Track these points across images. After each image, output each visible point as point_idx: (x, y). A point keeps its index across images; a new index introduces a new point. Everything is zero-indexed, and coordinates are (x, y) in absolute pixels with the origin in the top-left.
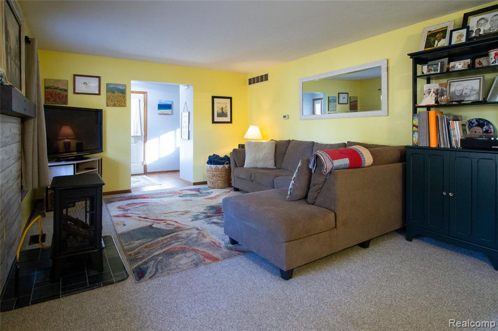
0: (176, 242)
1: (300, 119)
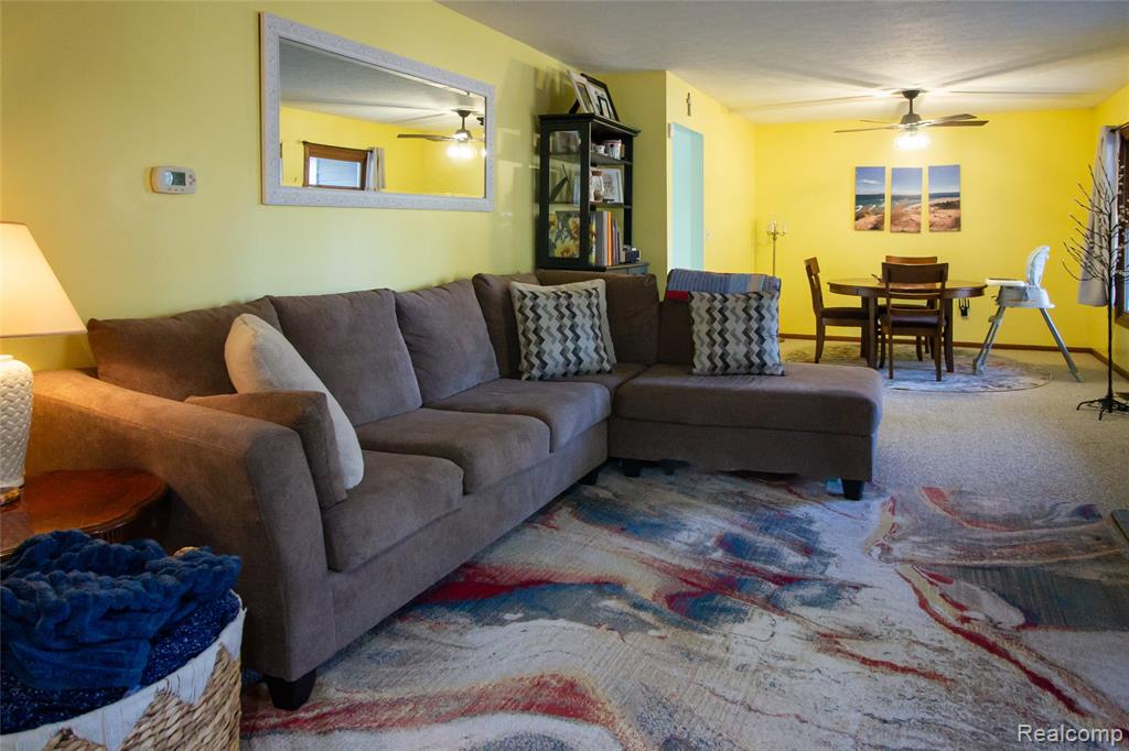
0: (980, 540)
1: (262, 202)
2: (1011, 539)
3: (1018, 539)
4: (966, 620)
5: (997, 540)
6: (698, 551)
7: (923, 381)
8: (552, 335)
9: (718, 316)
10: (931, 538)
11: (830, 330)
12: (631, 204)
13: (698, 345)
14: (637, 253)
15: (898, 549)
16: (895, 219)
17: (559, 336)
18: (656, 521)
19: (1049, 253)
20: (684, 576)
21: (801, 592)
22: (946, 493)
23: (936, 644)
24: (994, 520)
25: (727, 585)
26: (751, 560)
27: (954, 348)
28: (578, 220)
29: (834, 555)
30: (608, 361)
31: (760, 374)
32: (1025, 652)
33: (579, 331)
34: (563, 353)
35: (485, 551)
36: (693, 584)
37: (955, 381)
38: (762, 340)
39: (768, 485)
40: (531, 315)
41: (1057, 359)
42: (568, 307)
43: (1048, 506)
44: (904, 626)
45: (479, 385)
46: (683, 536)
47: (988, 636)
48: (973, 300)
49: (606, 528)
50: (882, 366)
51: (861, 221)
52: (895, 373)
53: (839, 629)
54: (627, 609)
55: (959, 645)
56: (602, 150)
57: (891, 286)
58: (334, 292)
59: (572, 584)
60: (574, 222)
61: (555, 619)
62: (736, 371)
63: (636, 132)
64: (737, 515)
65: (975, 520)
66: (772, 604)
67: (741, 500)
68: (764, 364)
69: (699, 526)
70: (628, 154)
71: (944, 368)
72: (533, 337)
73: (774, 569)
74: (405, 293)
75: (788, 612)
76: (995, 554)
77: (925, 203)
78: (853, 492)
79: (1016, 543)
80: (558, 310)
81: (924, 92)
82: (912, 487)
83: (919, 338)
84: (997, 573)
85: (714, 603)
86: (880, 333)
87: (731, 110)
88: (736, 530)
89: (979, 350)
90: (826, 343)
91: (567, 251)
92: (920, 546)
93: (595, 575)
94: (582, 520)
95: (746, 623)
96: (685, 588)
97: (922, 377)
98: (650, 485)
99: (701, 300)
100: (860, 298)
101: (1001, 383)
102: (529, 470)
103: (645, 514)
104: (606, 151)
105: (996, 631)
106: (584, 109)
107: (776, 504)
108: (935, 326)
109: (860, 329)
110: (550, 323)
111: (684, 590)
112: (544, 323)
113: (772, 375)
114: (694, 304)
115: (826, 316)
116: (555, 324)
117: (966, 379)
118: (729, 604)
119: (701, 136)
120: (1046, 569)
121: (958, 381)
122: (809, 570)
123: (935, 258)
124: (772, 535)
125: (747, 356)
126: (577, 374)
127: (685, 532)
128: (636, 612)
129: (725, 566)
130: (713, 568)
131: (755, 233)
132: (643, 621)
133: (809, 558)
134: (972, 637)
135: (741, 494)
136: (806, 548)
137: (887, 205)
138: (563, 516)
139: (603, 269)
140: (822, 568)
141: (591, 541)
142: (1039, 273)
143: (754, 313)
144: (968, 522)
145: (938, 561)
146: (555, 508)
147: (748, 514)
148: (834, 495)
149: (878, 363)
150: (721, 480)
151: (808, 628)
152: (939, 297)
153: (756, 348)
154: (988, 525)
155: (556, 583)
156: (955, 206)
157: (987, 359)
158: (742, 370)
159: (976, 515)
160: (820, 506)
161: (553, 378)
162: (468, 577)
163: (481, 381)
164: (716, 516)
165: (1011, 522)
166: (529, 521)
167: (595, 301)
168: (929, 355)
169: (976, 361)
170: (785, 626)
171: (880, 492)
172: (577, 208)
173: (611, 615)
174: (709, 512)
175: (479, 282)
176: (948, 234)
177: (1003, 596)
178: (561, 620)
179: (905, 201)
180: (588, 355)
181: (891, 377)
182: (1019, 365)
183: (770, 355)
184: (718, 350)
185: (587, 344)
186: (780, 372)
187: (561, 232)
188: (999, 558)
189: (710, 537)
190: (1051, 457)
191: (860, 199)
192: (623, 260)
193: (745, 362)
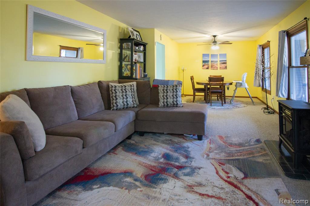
0: (232, 151)
1: (26, 60)
2: (240, 150)
3: (242, 150)
4: (229, 177)
5: (237, 150)
6: (156, 159)
7: (218, 106)
8: (120, 97)
9: (165, 91)
10: (220, 151)
11: (197, 94)
12: (145, 62)
13: (160, 99)
14: (147, 75)
15: (212, 155)
16: (212, 67)
17: (122, 97)
18: (146, 150)
19: (247, 74)
20: (151, 168)
21: (184, 171)
22: (224, 137)
23: (221, 186)
24: (236, 144)
25: (163, 170)
26: (171, 161)
27: (226, 97)
28: (130, 66)
29: (194, 158)
30: (136, 104)
31: (176, 107)
32: (244, 187)
33: (127, 96)
34: (123, 102)
35: (93, 163)
36: (153, 171)
37: (226, 106)
38: (177, 97)
39: (178, 137)
40: (114, 92)
41: (249, 100)
42: (125, 90)
43: (249, 139)
44: (212, 181)
45: (98, 112)
46: (153, 155)
47: (234, 182)
48: (230, 86)
49: (131, 153)
50: (209, 102)
51: (204, 67)
52: (212, 104)
53: (194, 183)
54: (133, 181)
55: (227, 186)
56: (137, 48)
57: (211, 83)
58: (50, 87)
59: (117, 173)
60: (129, 67)
61: (109, 187)
62: (170, 106)
63: (147, 44)
64: (169, 147)
65: (231, 145)
66: (176, 176)
67: (170, 142)
68: (177, 104)
69: (158, 151)
70: (145, 49)
71: (223, 102)
72: (114, 98)
73: (177, 164)
74: (75, 87)
75: (180, 178)
76: (236, 155)
77: (219, 62)
78: (200, 138)
79: (241, 151)
80: (122, 91)
81: (218, 36)
82: (215, 136)
83: (218, 95)
84: (237, 161)
85: (158, 177)
86: (208, 94)
87: (172, 39)
88: (168, 152)
89: (231, 98)
90: (196, 97)
91: (127, 74)
92: (217, 153)
93: (125, 169)
94: (125, 151)
95: (167, 183)
96: (151, 172)
97: (218, 105)
98: (146, 138)
99: (161, 87)
100: (204, 86)
101: (237, 106)
102: (108, 138)
103: (143, 148)
104: (138, 48)
105: (236, 180)
106: (132, 37)
107: (180, 143)
108: (221, 92)
109: (204, 93)
110: (120, 94)
111: (150, 173)
112: (118, 94)
113: (179, 107)
114: (159, 88)
115: (196, 90)
116: (121, 94)
117: (229, 105)
118: (163, 177)
119: (164, 46)
120: (249, 159)
121: (227, 106)
122: (187, 164)
123: (221, 76)
124: (178, 153)
125: (173, 102)
126: (127, 108)
127: (153, 153)
128: (135, 182)
129: (163, 164)
130: (160, 165)
131: (179, 70)
132: (137, 185)
133: (187, 159)
134: (230, 183)
135: (171, 140)
136: (187, 156)
137: (210, 63)
138: (120, 150)
139: (137, 79)
140: (190, 162)
141: (126, 158)
142: (245, 79)
143: (175, 91)
144: (229, 146)
145: (221, 158)
146: (118, 147)
147: (172, 146)
148: (195, 139)
149: (208, 102)
150: (165, 136)
151: (185, 184)
152: (222, 85)
153: (175, 100)
154: (234, 146)
155: (112, 173)
156: (225, 63)
157: (234, 100)
158: (172, 106)
159: (231, 143)
160: (191, 143)
161: (120, 109)
162: (85, 173)
163: (98, 111)
164: (163, 148)
165: (240, 145)
166: (109, 152)
167: (133, 88)
168: (220, 99)
169: (231, 101)
170: (179, 183)
171: (207, 138)
172: (130, 63)
173: (127, 184)
174: (161, 146)
175: (100, 83)
176: (224, 70)
177: (238, 168)
178: (111, 187)
179: (214, 62)
180: (130, 103)
181: (211, 105)
182: (241, 101)
183: (179, 101)
184: (165, 100)
185: (130, 100)
186: (181, 106)
187: (126, 69)
188: (237, 156)
189: (161, 154)
190: (249, 125)
191: (204, 62)
192: (143, 76)
193: (172, 103)
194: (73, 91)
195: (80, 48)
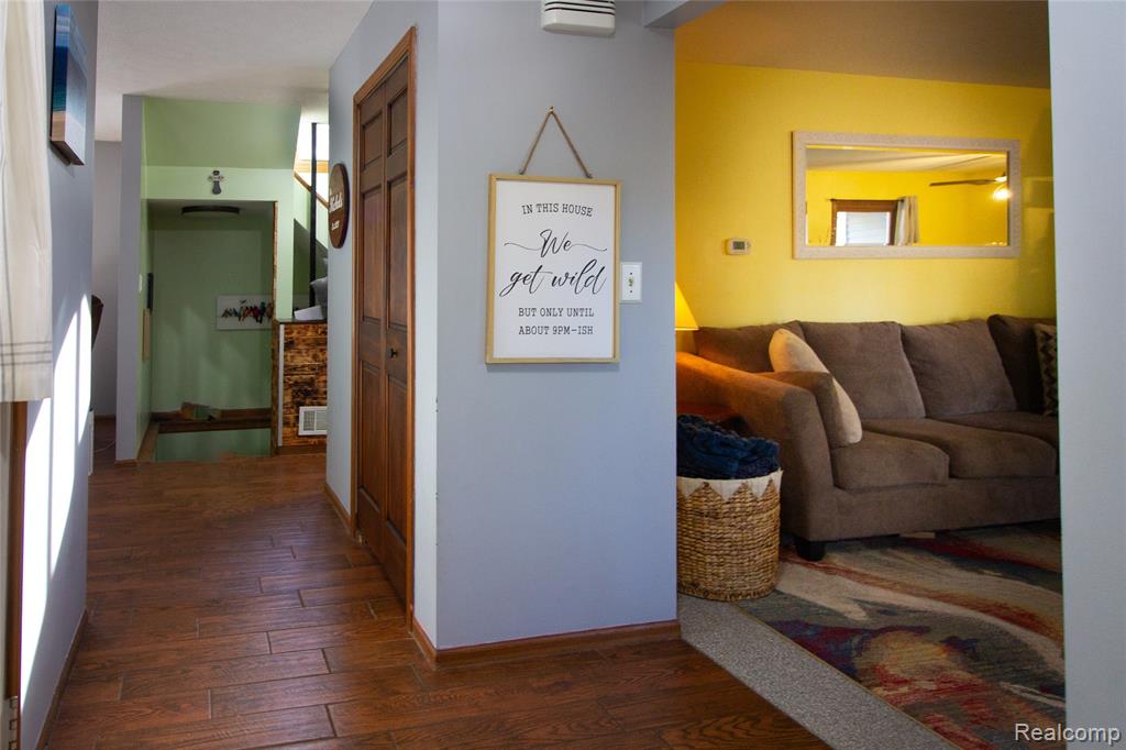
1: (793, 257)
61: (1033, 585)
74: (912, 327)
175: (996, 324)
178: (1039, 587)
194: (908, 339)
195: (902, 201)
